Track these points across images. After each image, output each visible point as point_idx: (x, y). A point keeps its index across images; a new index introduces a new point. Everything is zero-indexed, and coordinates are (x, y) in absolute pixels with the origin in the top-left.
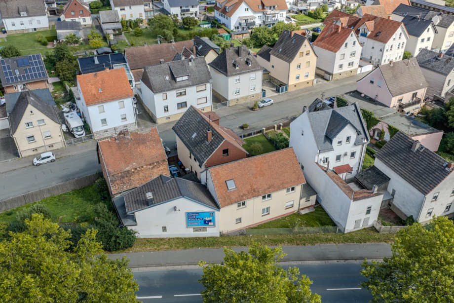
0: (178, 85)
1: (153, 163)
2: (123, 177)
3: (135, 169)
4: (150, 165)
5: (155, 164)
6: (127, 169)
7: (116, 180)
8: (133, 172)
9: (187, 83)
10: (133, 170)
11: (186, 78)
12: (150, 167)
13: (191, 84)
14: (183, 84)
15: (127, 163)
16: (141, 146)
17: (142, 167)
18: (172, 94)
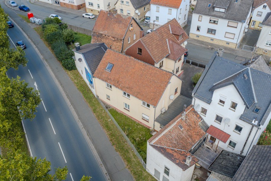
0: (214, 13)
1: (115, 38)
2: (99, 37)
3: (105, 35)
4: (113, 38)
5: (116, 39)
6: (101, 32)
7: (95, 36)
8: (104, 37)
9: (222, 15)
10: (104, 35)
11: (223, 10)
12: (113, 39)
13: (224, 17)
14: (218, 14)
15: (104, 29)
16: (117, 24)
17: (109, 36)
18: (206, 19)
